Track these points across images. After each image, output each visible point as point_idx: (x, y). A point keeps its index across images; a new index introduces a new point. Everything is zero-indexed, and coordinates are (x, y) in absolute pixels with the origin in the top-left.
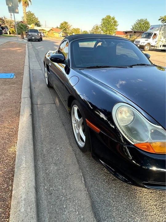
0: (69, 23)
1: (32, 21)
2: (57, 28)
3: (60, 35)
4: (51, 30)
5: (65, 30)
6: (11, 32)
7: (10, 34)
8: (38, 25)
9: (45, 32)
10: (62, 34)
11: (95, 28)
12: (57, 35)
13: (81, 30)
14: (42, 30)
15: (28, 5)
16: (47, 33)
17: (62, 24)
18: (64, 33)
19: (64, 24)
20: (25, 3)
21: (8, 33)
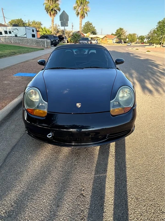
0: (124, 29)
1: (90, 30)
2: (112, 34)
3: (113, 41)
4: (105, 37)
5: (120, 36)
6: (69, 41)
7: (68, 42)
8: (94, 33)
9: (99, 39)
10: (115, 41)
11: (152, 32)
12: (110, 41)
13: (137, 35)
14: (97, 37)
15: (84, 17)
16: (101, 40)
17: (117, 31)
18: (118, 39)
19: (119, 31)
20: (82, 15)
21: (66, 42)
